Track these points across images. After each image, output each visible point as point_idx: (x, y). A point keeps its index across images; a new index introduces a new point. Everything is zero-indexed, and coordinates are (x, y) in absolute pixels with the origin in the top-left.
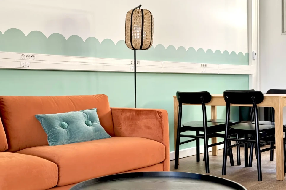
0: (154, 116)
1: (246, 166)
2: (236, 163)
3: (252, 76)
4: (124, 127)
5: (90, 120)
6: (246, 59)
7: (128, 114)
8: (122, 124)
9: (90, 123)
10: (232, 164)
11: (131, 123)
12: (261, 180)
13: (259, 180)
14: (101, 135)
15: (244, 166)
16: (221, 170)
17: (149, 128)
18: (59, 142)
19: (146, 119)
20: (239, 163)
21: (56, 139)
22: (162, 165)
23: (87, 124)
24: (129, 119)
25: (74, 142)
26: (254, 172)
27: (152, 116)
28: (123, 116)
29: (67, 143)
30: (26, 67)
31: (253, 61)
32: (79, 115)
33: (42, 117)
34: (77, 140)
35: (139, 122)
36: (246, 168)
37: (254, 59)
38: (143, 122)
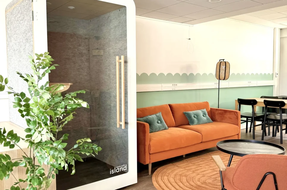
0: (234, 114)
1: (273, 136)
2: (267, 134)
3: (275, 87)
4: (217, 117)
5: (204, 114)
6: (272, 77)
7: (220, 112)
8: (216, 116)
9: (205, 115)
10: (266, 135)
11: (221, 116)
12: (282, 144)
13: (281, 143)
14: (209, 121)
15: (272, 136)
16: (261, 138)
17: (231, 119)
18: (194, 124)
19: (230, 114)
20: (269, 135)
21: (192, 122)
22: (237, 135)
23: (204, 116)
24: (220, 113)
25: (199, 124)
26: (278, 139)
27: (233, 113)
28: (217, 112)
29: (197, 124)
30: (174, 90)
31: (276, 78)
32: (200, 112)
33: (186, 113)
34: (200, 123)
35: (225, 116)
36: (273, 137)
37: (276, 77)
38: (228, 115)
